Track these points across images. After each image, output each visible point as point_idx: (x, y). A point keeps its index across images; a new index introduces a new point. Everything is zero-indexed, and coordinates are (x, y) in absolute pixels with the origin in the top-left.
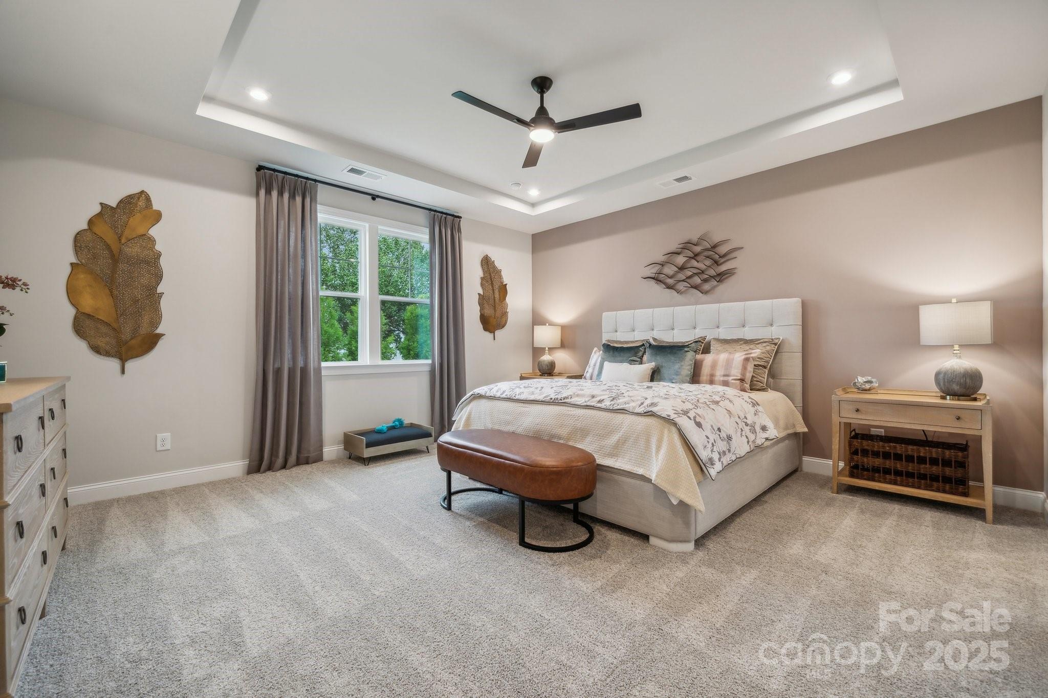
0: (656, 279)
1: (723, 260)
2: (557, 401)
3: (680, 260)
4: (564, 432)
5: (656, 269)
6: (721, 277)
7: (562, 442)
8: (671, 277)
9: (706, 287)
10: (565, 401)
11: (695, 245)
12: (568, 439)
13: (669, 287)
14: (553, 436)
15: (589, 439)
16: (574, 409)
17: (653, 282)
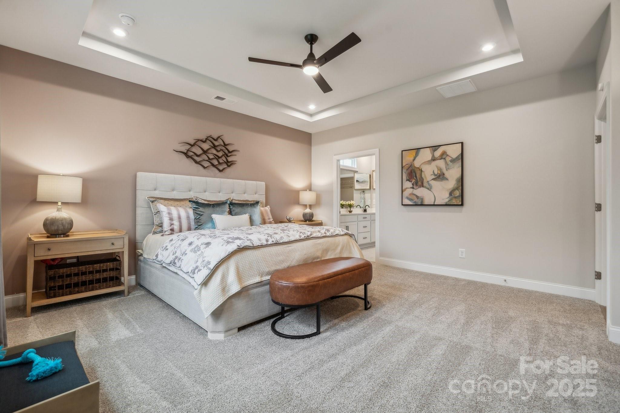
0: (186, 154)
1: (229, 155)
2: (308, 238)
3: (206, 146)
4: (319, 254)
5: (188, 147)
6: (229, 164)
7: (319, 260)
8: (198, 156)
9: (221, 168)
10: (312, 236)
11: (215, 141)
12: (322, 257)
13: (196, 162)
14: (314, 259)
15: (329, 253)
16: (318, 240)
17: (184, 156)
